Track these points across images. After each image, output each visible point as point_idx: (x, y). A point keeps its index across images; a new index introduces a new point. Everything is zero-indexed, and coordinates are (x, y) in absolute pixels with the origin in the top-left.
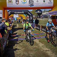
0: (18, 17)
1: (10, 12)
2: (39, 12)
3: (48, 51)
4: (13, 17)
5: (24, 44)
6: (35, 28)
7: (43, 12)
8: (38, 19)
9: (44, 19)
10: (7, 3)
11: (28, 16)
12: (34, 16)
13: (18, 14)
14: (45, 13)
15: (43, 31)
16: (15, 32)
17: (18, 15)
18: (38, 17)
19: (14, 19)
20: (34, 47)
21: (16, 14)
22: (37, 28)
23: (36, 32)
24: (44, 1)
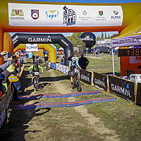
0: (36, 50)
1: (17, 37)
2: (88, 38)
4: (23, 51)
5: (50, 117)
7: (99, 39)
8: (86, 56)
10: (10, 16)
11: (61, 48)
12: (75, 49)
15: (98, 85)
16: (29, 88)
17: (36, 45)
18: (85, 51)
19: (27, 56)
20: (76, 125)
21: (32, 43)
22: (84, 77)
24: (101, 13)
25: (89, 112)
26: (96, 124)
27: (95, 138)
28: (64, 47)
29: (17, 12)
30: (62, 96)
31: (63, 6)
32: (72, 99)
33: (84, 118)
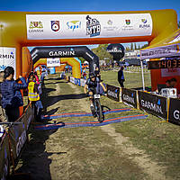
0: (59, 65)
1: (37, 51)
2: (115, 50)
3: (139, 155)
4: (44, 66)
10: (28, 29)
11: (86, 62)
12: (102, 62)
13: (60, 57)
15: (127, 102)
17: (58, 59)
19: (49, 71)
20: (102, 145)
21: (54, 57)
24: (128, 22)
25: (117, 132)
26: (124, 143)
27: (123, 158)
29: (36, 24)
30: (87, 114)
31: (86, 16)
33: (111, 137)
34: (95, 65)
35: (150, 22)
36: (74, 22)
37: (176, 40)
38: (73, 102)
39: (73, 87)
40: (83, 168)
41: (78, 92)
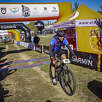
0: (7, 34)
2: (39, 25)
6: (34, 49)
9: (48, 36)
11: (23, 32)
12: (32, 32)
13: (8, 29)
14: (49, 27)
15: (47, 53)
17: (7, 31)
18: (38, 33)
20: (34, 78)
22: (38, 49)
23: (36, 56)
24: (45, 9)
25: (41, 70)
26: (46, 76)
27: (45, 85)
28: (25, 31)
30: (24, 61)
31: (22, 5)
32: (31, 63)
33: (38, 73)
34: (28, 34)
35: (57, 9)
36: (15, 9)
37: (72, 19)
38: (16, 54)
39: (16, 46)
40: (23, 91)
41: (19, 49)
